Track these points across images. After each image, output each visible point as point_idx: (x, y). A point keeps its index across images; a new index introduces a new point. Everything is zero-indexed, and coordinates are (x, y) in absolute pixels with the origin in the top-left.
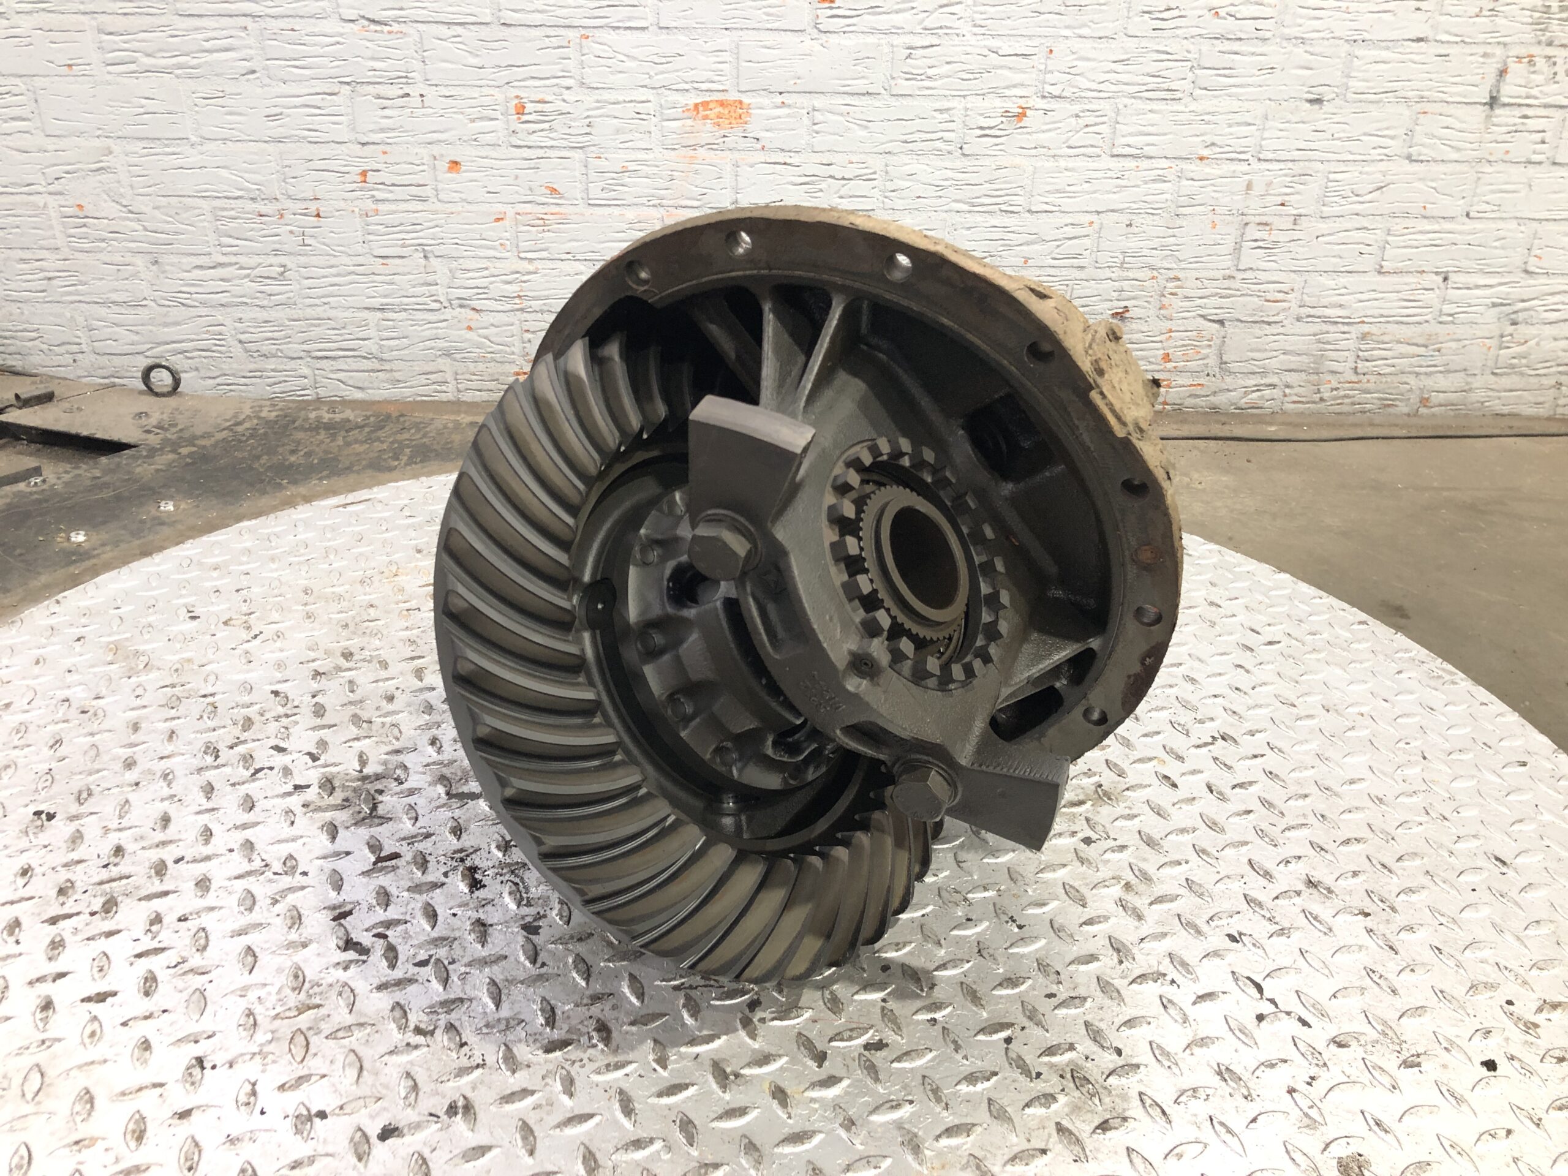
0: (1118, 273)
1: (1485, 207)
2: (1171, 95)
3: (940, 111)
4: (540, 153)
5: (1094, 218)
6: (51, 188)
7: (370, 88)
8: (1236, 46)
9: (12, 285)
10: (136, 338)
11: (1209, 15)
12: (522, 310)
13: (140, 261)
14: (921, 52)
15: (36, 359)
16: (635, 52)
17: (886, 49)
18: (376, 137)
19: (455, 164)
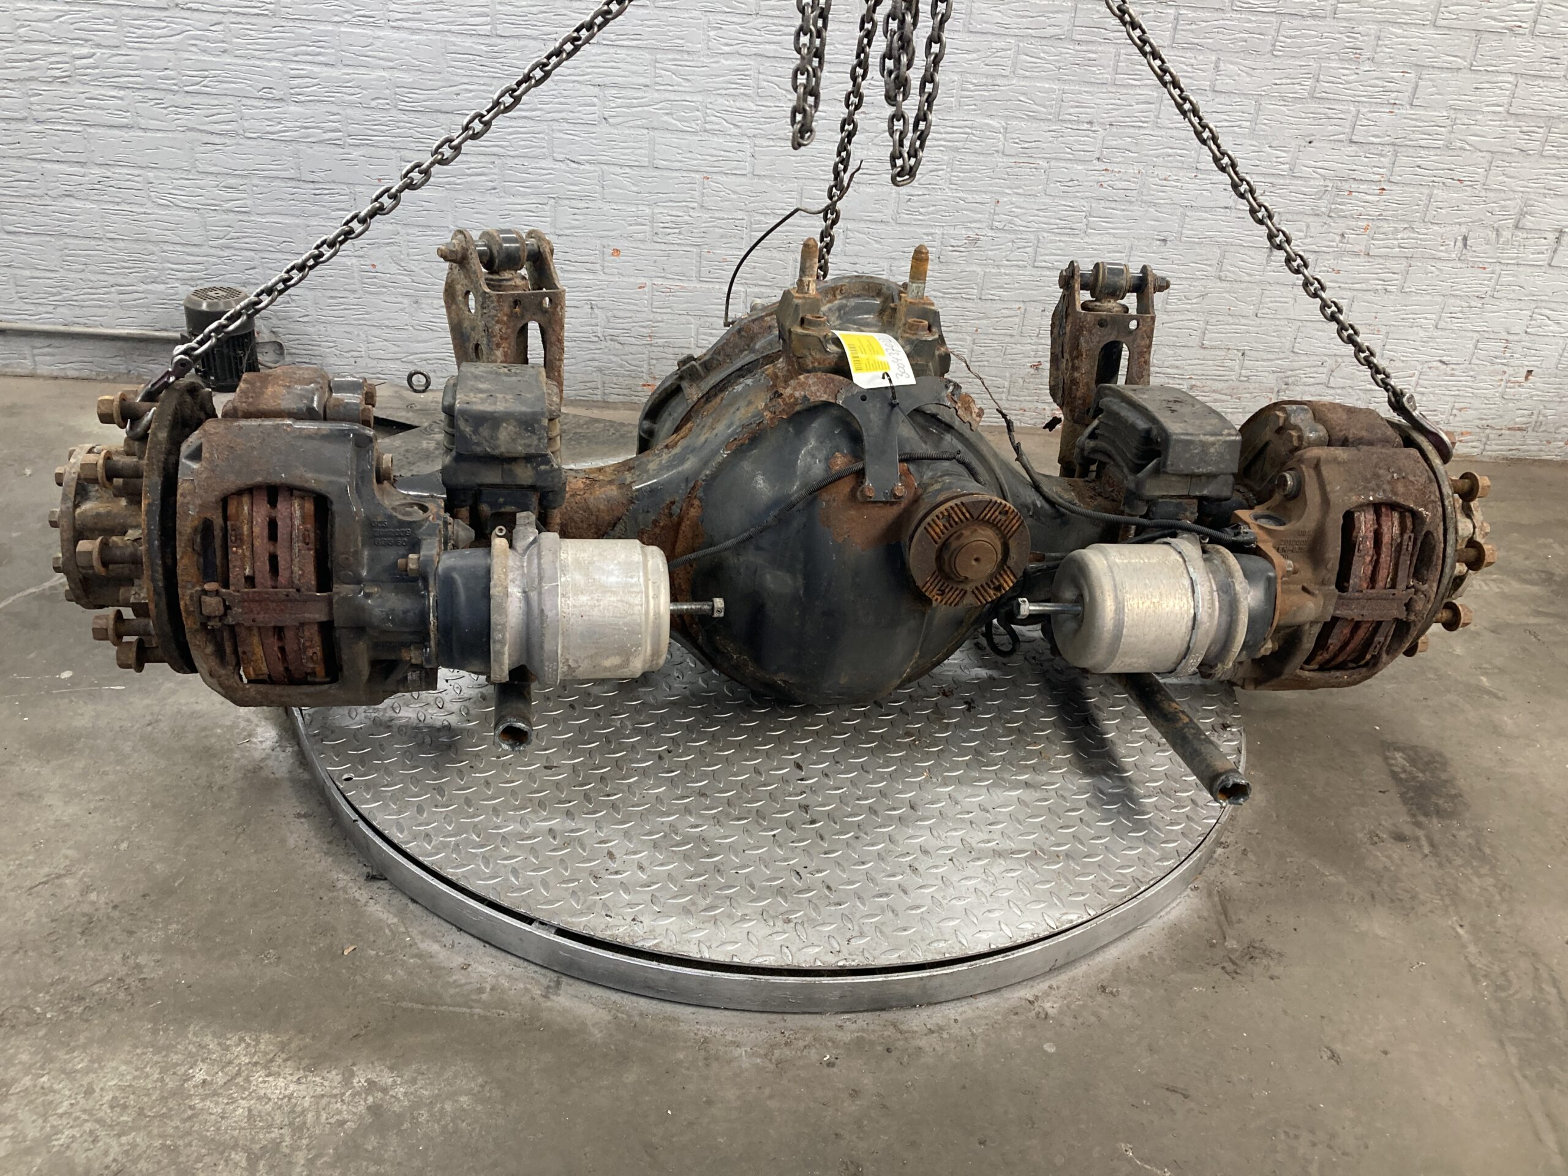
0: (1035, 340)
1: (1269, 311)
2: (1072, 232)
3: (927, 235)
4: (672, 247)
5: (1021, 305)
6: (356, 253)
7: (567, 202)
8: (1113, 205)
9: (324, 313)
10: (396, 349)
11: (1096, 186)
12: (651, 345)
13: (406, 301)
14: (914, 198)
15: (332, 360)
16: (738, 189)
17: (894, 195)
18: (567, 232)
19: (616, 252)
